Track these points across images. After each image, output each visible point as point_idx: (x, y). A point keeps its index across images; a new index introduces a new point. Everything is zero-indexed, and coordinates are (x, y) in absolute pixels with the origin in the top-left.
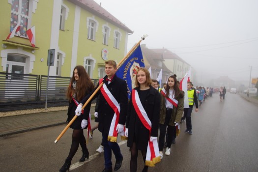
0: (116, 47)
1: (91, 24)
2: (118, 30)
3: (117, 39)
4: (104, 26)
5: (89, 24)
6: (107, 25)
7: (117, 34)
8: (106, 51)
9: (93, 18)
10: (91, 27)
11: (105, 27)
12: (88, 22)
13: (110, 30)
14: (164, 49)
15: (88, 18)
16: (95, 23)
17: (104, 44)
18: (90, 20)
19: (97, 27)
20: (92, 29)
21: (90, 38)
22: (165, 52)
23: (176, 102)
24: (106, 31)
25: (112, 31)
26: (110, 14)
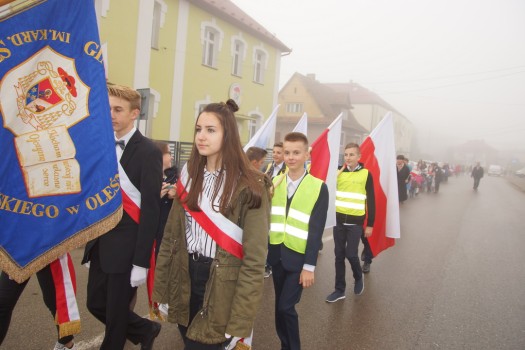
0: (257, 82)
1: (208, 35)
2: (262, 47)
3: (259, 65)
4: (234, 38)
5: (206, 36)
6: (240, 37)
7: (260, 55)
8: (237, 90)
9: (214, 24)
10: (208, 41)
11: (236, 41)
12: (203, 32)
13: (246, 45)
14: (351, 85)
15: (204, 24)
16: (217, 32)
17: (235, 74)
18: (207, 28)
19: (221, 41)
20: (211, 46)
21: (206, 63)
22: (355, 89)
23: (230, 229)
24: (237, 49)
25: (250, 48)
26: (245, 15)
